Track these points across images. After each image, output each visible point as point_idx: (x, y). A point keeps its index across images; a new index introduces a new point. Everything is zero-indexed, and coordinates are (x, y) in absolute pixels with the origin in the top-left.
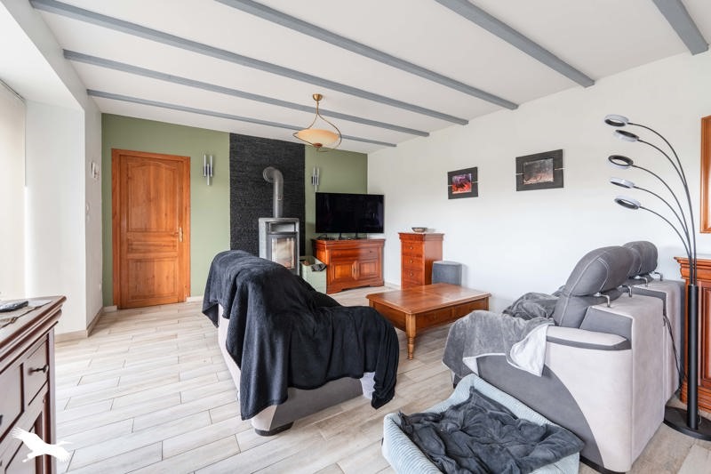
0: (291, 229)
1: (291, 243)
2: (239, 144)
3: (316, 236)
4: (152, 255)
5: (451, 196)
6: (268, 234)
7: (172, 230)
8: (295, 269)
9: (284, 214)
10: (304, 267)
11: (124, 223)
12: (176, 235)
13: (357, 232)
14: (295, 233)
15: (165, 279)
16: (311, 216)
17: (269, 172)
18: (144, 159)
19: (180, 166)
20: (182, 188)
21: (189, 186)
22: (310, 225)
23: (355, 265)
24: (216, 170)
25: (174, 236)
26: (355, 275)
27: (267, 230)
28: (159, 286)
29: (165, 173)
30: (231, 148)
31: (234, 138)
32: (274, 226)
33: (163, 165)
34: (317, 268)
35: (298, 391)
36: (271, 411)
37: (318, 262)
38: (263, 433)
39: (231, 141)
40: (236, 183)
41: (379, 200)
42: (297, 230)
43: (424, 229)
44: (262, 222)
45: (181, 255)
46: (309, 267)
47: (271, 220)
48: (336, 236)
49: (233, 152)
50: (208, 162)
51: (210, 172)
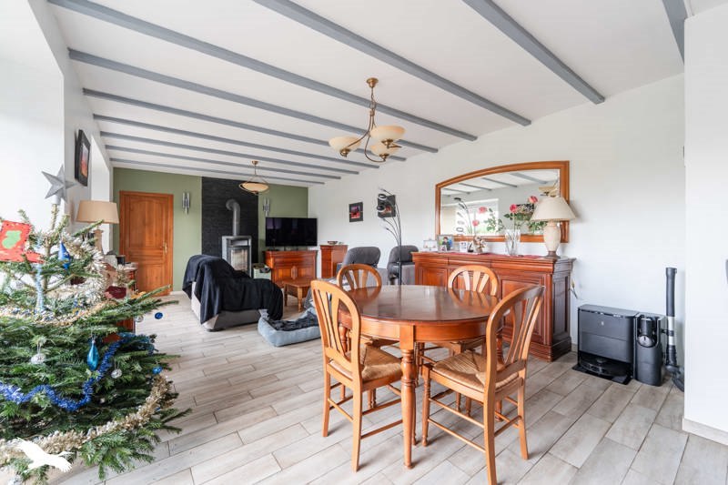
0: (245, 243)
1: (244, 253)
2: (208, 184)
3: (266, 249)
4: (146, 262)
5: (351, 220)
6: (228, 247)
7: (161, 244)
8: (248, 271)
9: (240, 233)
10: (255, 270)
11: (127, 241)
12: (162, 249)
13: (297, 245)
14: (248, 246)
15: (154, 280)
16: (262, 235)
17: (231, 204)
18: (141, 197)
19: (166, 201)
20: (167, 217)
21: (172, 215)
22: (261, 240)
23: (294, 269)
24: (192, 203)
25: (161, 249)
26: (294, 276)
27: (228, 244)
28: (151, 283)
29: (155, 206)
30: (203, 187)
31: (205, 180)
32: (233, 241)
33: (155, 201)
34: (263, 270)
35: (227, 313)
36: (214, 320)
37: (266, 267)
38: (211, 331)
39: (203, 182)
40: (206, 212)
41: (313, 222)
42: (250, 244)
43: (335, 242)
44: (224, 239)
45: (166, 262)
46: (258, 270)
47: (231, 238)
48: (282, 249)
49: (204, 189)
50: (186, 197)
51: (188, 204)
